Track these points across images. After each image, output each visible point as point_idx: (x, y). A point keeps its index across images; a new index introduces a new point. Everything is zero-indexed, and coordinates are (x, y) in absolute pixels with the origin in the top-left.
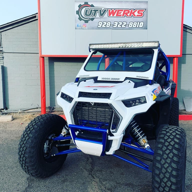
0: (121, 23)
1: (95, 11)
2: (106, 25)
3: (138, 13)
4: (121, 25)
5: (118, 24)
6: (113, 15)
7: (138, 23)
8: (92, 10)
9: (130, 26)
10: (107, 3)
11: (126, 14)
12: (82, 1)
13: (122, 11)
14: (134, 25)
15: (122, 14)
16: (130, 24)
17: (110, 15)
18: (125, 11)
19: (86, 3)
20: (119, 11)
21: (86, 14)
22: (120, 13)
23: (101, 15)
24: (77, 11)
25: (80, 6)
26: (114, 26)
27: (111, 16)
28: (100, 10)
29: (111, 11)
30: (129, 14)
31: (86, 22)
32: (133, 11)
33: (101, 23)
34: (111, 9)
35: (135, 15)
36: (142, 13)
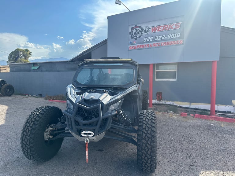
0: (161, 36)
1: (142, 30)
2: (149, 40)
3: (176, 26)
4: (161, 38)
5: (159, 37)
6: (155, 31)
7: (176, 34)
8: (140, 30)
9: (168, 38)
10: (150, 22)
11: (166, 28)
12: (133, 25)
13: (162, 26)
14: (172, 37)
15: (162, 29)
16: (169, 36)
17: (152, 31)
18: (164, 26)
19: (136, 26)
20: (159, 27)
21: (136, 34)
22: (161, 28)
23: (146, 32)
24: (130, 33)
25: (132, 29)
26: (155, 40)
27: (154, 32)
28: (146, 29)
29: (153, 28)
30: (167, 28)
31: (136, 39)
32: (171, 26)
33: (146, 38)
34: (154, 27)
35: (172, 28)
36: (179, 26)
